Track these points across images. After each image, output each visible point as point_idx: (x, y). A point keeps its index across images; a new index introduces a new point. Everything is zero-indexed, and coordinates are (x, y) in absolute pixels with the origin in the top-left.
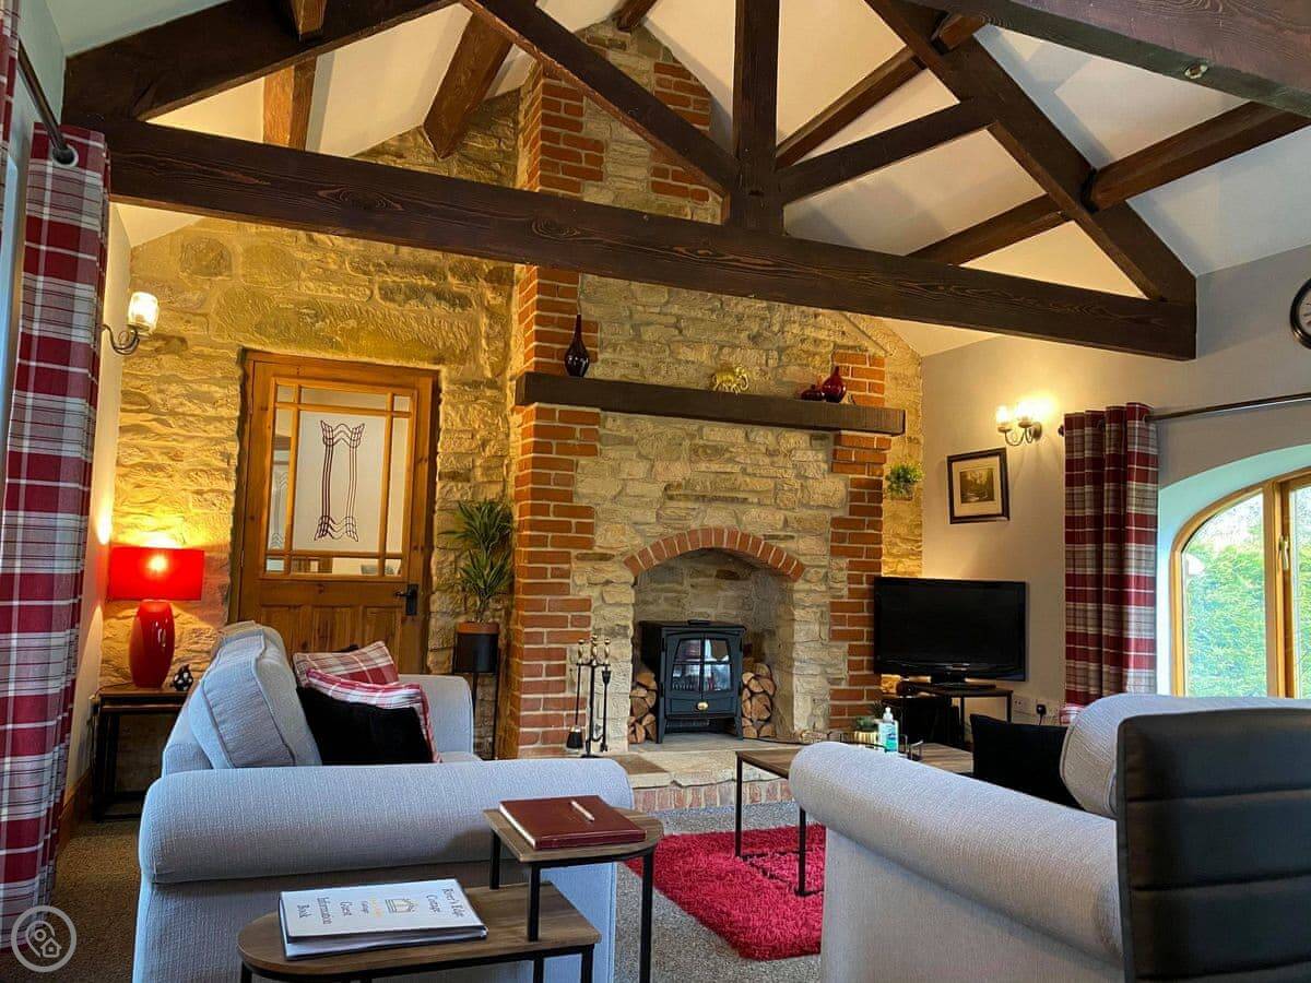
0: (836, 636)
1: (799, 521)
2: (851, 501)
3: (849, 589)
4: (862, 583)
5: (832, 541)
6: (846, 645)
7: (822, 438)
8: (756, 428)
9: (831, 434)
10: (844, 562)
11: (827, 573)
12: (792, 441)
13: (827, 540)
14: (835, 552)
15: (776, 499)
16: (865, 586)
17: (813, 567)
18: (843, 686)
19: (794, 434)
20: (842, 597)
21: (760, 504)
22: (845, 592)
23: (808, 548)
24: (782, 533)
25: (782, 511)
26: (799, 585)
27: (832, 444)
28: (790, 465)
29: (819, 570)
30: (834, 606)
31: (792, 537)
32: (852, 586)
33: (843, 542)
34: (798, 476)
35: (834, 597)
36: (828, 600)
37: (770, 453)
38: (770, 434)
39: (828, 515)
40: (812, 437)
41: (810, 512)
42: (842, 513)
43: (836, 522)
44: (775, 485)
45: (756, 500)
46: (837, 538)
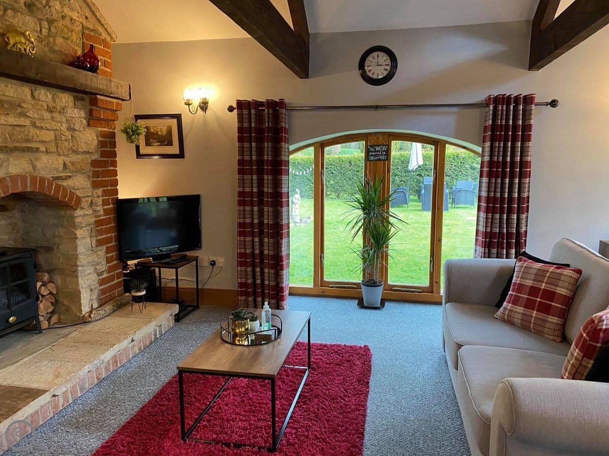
0: (100, 243)
1: (73, 164)
2: (101, 147)
3: (104, 210)
4: (110, 205)
5: (93, 177)
6: (104, 248)
7: (82, 99)
8: (39, 87)
9: (87, 97)
10: (100, 191)
11: (92, 200)
12: (64, 100)
13: (89, 176)
14: (95, 185)
15: (57, 148)
16: (111, 206)
17: (84, 197)
18: (105, 275)
19: (64, 95)
20: (100, 216)
21: (47, 152)
22: (102, 212)
23: (80, 184)
24: (63, 174)
25: (62, 157)
26: (79, 212)
27: (88, 104)
28: (64, 120)
29: (87, 199)
30: (98, 223)
31: (70, 177)
32: (105, 207)
33: (98, 177)
34: (70, 129)
35: (96, 217)
36: (93, 220)
37: (50, 110)
38: (48, 93)
39: (89, 158)
40: (76, 99)
41: (79, 156)
42: (96, 156)
43: (94, 163)
44: (56, 137)
45: (44, 149)
46: (96, 174)
